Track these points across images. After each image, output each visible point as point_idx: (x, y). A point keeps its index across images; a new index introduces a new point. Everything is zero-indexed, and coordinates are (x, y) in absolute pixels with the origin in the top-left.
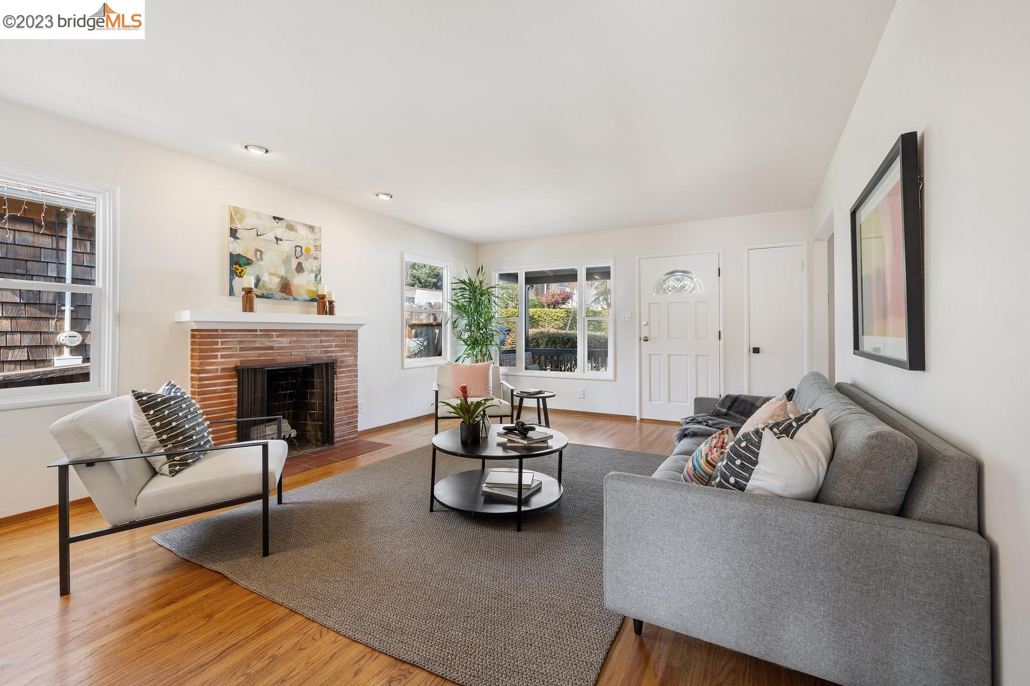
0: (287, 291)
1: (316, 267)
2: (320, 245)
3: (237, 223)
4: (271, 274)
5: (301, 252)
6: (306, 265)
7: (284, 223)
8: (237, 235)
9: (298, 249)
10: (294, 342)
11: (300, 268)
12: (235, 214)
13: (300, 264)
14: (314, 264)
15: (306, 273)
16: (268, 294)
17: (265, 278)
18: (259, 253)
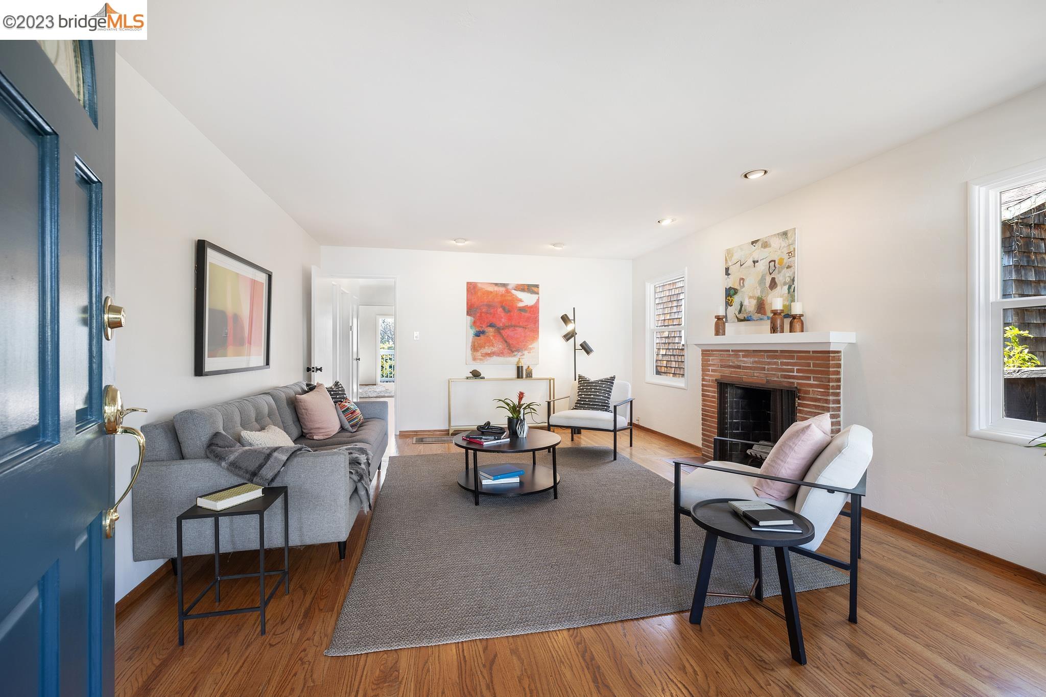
0: (762, 312)
1: (789, 277)
2: (794, 249)
3: (729, 262)
4: (750, 297)
5: (775, 266)
6: (779, 279)
7: (760, 243)
8: (729, 272)
9: (772, 263)
10: (756, 362)
11: (773, 284)
12: (729, 253)
13: (773, 280)
14: (788, 275)
15: (779, 287)
16: (748, 317)
17: (746, 303)
18: (742, 281)
